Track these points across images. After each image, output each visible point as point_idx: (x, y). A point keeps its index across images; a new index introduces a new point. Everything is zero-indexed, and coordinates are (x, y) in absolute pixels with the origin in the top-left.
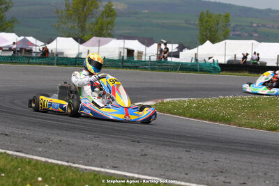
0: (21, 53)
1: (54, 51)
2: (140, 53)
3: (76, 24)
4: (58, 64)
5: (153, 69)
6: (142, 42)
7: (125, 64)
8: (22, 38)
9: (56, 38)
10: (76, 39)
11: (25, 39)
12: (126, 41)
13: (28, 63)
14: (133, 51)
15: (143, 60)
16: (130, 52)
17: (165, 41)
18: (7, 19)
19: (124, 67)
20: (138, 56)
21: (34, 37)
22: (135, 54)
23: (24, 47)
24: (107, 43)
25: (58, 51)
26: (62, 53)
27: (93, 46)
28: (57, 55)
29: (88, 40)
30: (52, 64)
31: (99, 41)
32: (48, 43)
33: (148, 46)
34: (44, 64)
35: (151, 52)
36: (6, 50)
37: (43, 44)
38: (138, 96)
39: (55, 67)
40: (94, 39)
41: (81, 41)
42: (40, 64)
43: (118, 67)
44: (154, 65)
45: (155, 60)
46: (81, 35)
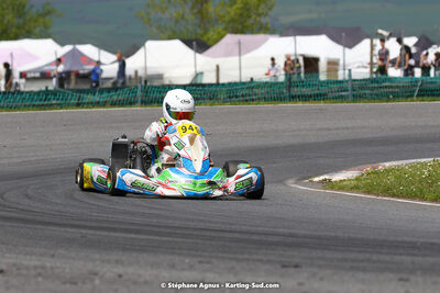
0: (69, 83)
1: (141, 73)
2: (333, 64)
3: (187, 11)
4: (144, 103)
5: (357, 98)
6: (336, 38)
7: (295, 91)
8: (68, 48)
9: (143, 44)
10: (188, 43)
11: (74, 51)
12: (299, 38)
13: (78, 105)
14: (316, 60)
15: (340, 78)
16: (311, 63)
17: (385, 33)
18: (34, 10)
19: (293, 98)
20: (328, 71)
21: (96, 45)
22: (323, 66)
23: (74, 68)
24: (257, 45)
25: (150, 72)
26: (160, 77)
27: (228, 54)
28: (146, 82)
29: (216, 41)
30: (131, 104)
31: (240, 43)
32: (128, 56)
33: (350, 47)
34: (114, 104)
35: (357, 60)
36: (35, 79)
37: (114, 58)
38: (322, 161)
39: (138, 109)
40: (230, 39)
41: (200, 45)
42: (104, 104)
43: (279, 99)
44: (361, 88)
45: (368, 76)
46: (200, 31)
